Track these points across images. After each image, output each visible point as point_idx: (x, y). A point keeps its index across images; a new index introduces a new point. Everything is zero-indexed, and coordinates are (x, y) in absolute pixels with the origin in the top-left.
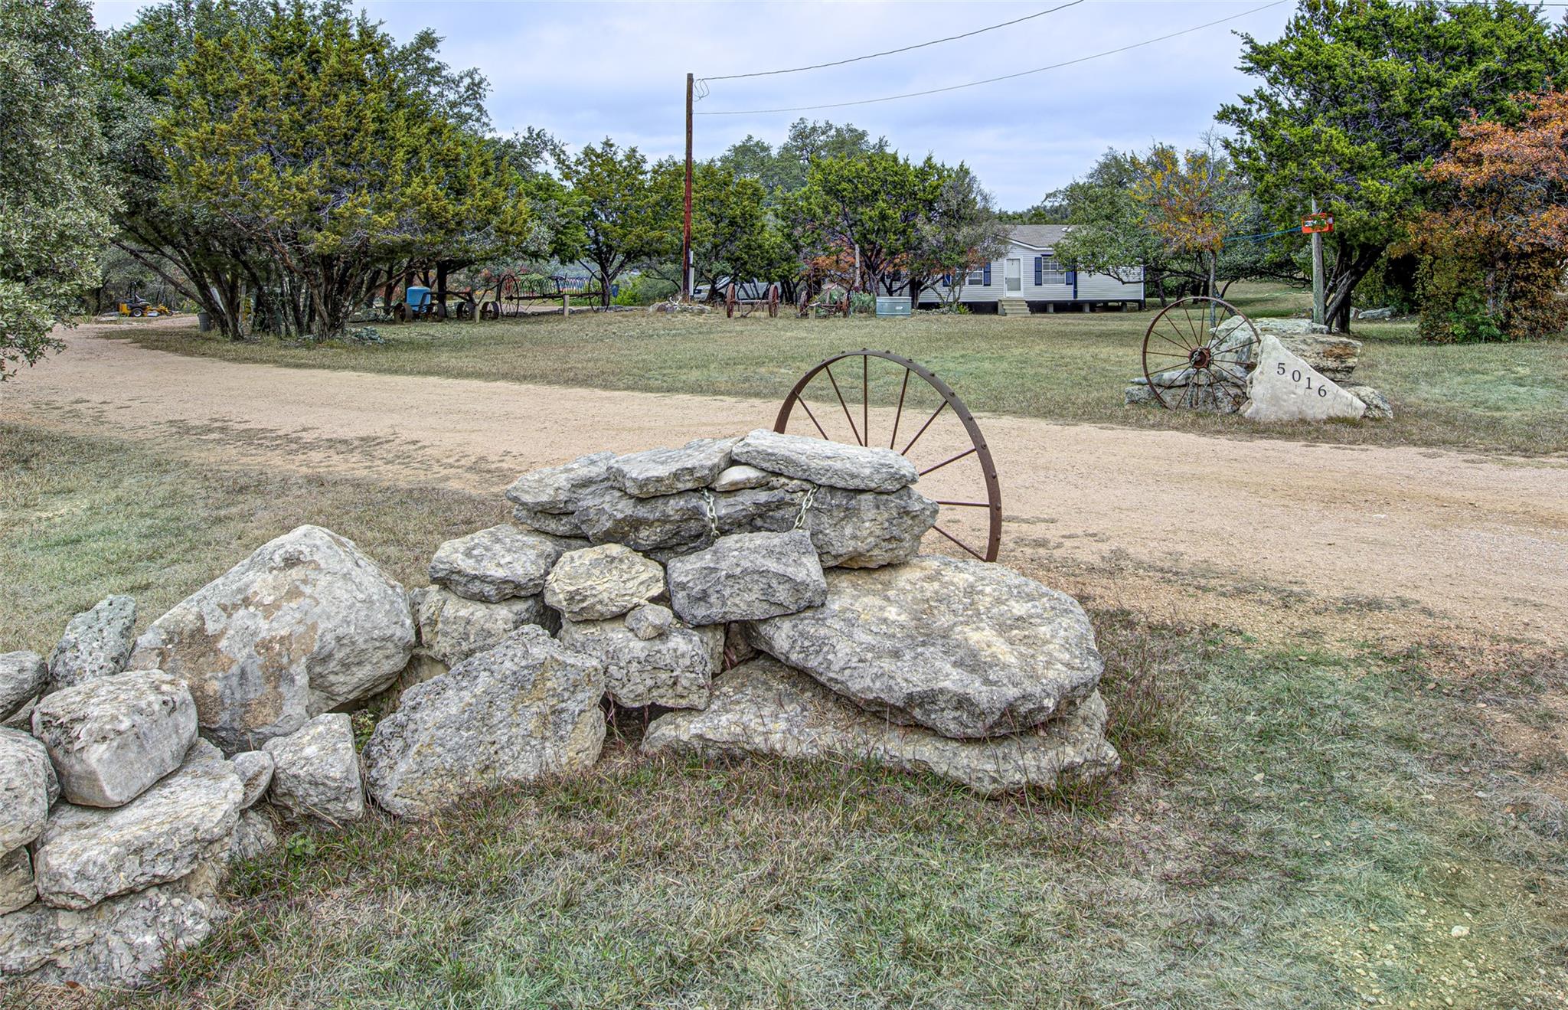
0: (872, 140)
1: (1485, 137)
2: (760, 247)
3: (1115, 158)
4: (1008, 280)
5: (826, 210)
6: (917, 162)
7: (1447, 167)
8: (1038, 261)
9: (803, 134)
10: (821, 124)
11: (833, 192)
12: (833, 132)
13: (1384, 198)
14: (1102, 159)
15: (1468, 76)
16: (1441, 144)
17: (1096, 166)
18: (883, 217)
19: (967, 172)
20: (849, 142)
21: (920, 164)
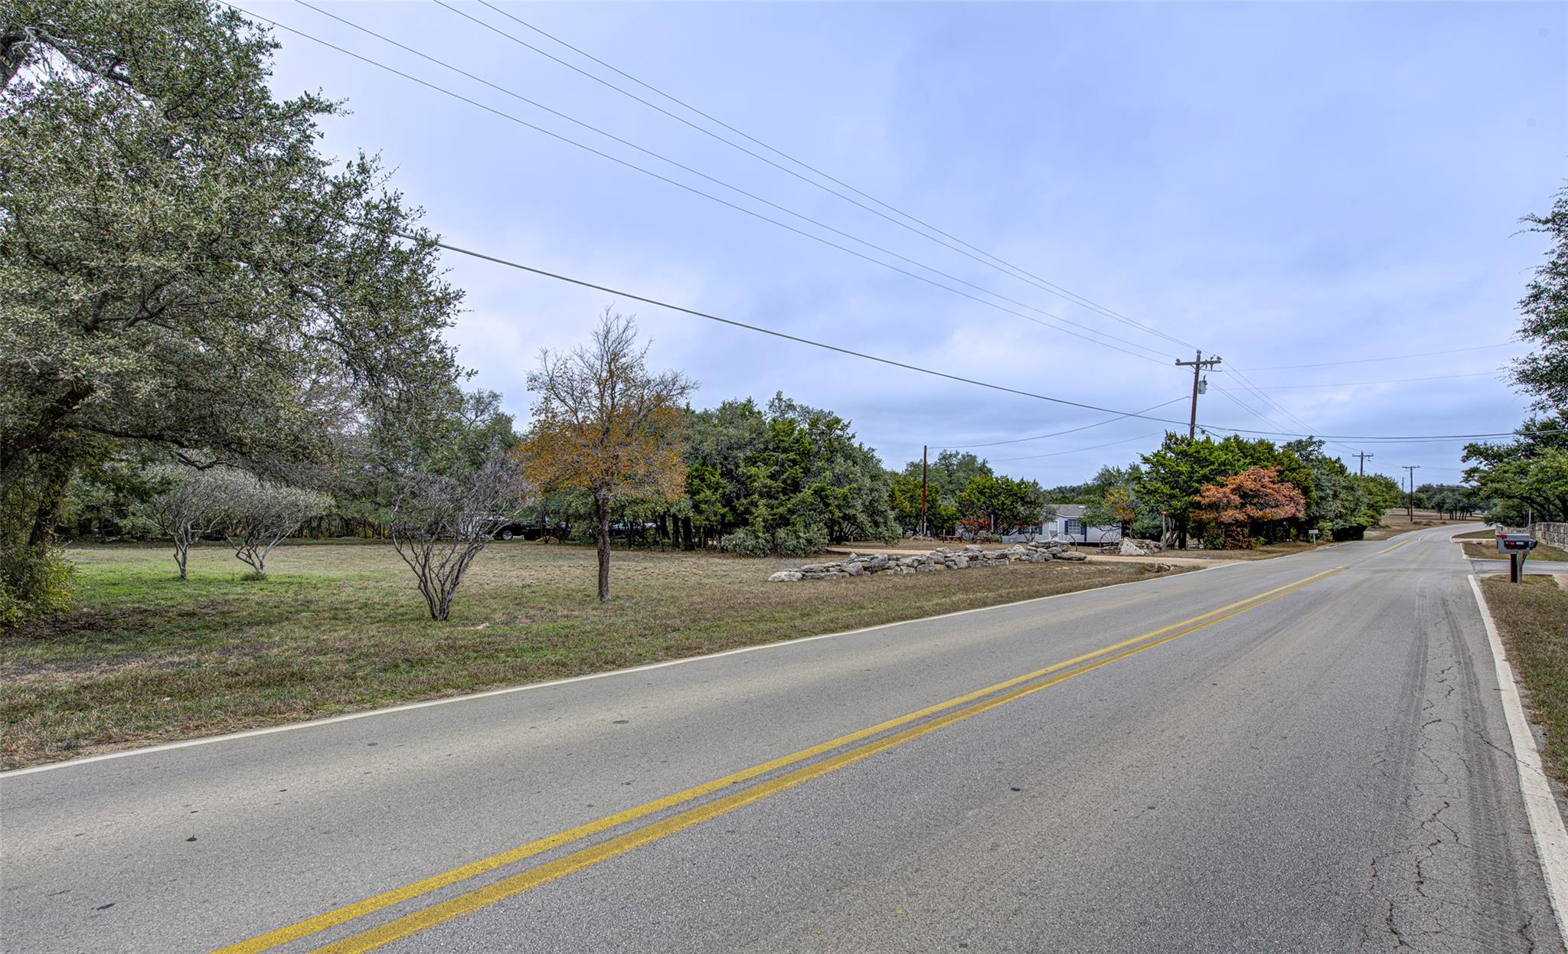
0: (980, 460)
1: (1208, 490)
2: (939, 514)
3: (1108, 470)
4: (1051, 532)
5: (979, 500)
6: (1017, 480)
7: (1197, 498)
8: (1066, 522)
9: (945, 457)
10: (954, 452)
11: (981, 493)
12: (960, 457)
13: (1178, 507)
14: (1100, 471)
15: (1206, 470)
16: (1197, 491)
17: (1097, 475)
18: (1003, 504)
19: (1037, 484)
20: (969, 462)
21: (1018, 481)
